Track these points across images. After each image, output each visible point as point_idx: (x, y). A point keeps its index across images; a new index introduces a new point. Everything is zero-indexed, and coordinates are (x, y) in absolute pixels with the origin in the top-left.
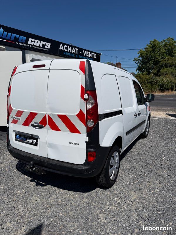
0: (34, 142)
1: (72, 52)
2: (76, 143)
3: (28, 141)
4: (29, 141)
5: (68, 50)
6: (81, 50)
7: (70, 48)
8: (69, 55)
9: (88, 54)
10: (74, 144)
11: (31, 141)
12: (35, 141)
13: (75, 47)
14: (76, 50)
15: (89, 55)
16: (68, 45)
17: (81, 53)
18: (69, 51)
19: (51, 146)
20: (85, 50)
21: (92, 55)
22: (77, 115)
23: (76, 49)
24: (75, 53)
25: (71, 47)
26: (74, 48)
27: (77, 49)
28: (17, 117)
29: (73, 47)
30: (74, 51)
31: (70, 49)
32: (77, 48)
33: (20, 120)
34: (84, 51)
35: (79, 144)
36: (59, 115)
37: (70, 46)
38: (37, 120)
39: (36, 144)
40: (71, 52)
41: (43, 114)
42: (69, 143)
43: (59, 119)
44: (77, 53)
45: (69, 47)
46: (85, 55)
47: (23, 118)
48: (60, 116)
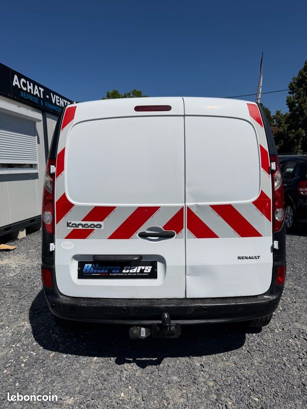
0: (145, 271)
1: (35, 94)
2: (253, 255)
3: (128, 271)
4: (131, 271)
5: (27, 88)
6: (47, 91)
7: (30, 85)
8: (29, 99)
9: (58, 101)
10: (250, 258)
11: (137, 270)
12: (148, 269)
13: (39, 86)
14: (40, 91)
15: (59, 103)
16: (26, 79)
17: (48, 97)
18: (29, 91)
19: (197, 271)
20: (54, 93)
21: (64, 102)
22: (254, 203)
23: (40, 88)
24: (39, 96)
25: (32, 84)
26: (36, 87)
27: (42, 90)
28: (89, 223)
29: (35, 84)
30: (36, 92)
31: (30, 87)
32: (42, 87)
33: (101, 227)
34: (52, 94)
35: (259, 257)
36: (214, 207)
37: (31, 81)
38: (158, 221)
39: (153, 275)
40: (32, 93)
41: (176, 207)
42: (239, 258)
43: (214, 214)
44: (42, 97)
45: (28, 82)
46: (54, 102)
47: (112, 223)
48: (216, 208)
